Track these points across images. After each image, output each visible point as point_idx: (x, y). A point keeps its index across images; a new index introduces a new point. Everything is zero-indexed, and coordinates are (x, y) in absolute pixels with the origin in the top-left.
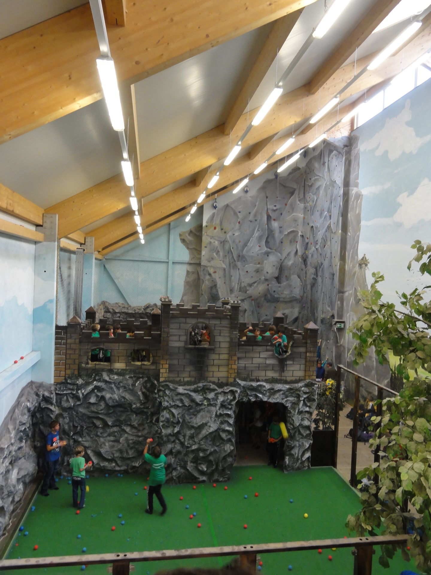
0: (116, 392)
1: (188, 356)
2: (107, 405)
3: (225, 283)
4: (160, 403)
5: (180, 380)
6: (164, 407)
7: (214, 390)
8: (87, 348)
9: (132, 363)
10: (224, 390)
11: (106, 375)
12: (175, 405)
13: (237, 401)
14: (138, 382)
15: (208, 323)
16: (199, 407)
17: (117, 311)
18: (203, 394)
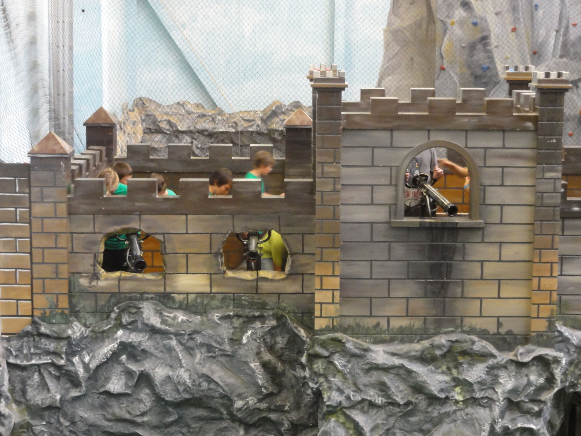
0: (183, 361)
1: (399, 250)
2: (159, 399)
3: (514, 30)
4: (318, 394)
5: (378, 324)
6: (328, 406)
7: (484, 356)
8: (90, 229)
9: (230, 274)
10: (516, 355)
11: (152, 313)
12: (363, 400)
13: (559, 391)
14: (250, 332)
15: (462, 145)
16: (439, 407)
17: (182, 127)
18: (449, 369)
